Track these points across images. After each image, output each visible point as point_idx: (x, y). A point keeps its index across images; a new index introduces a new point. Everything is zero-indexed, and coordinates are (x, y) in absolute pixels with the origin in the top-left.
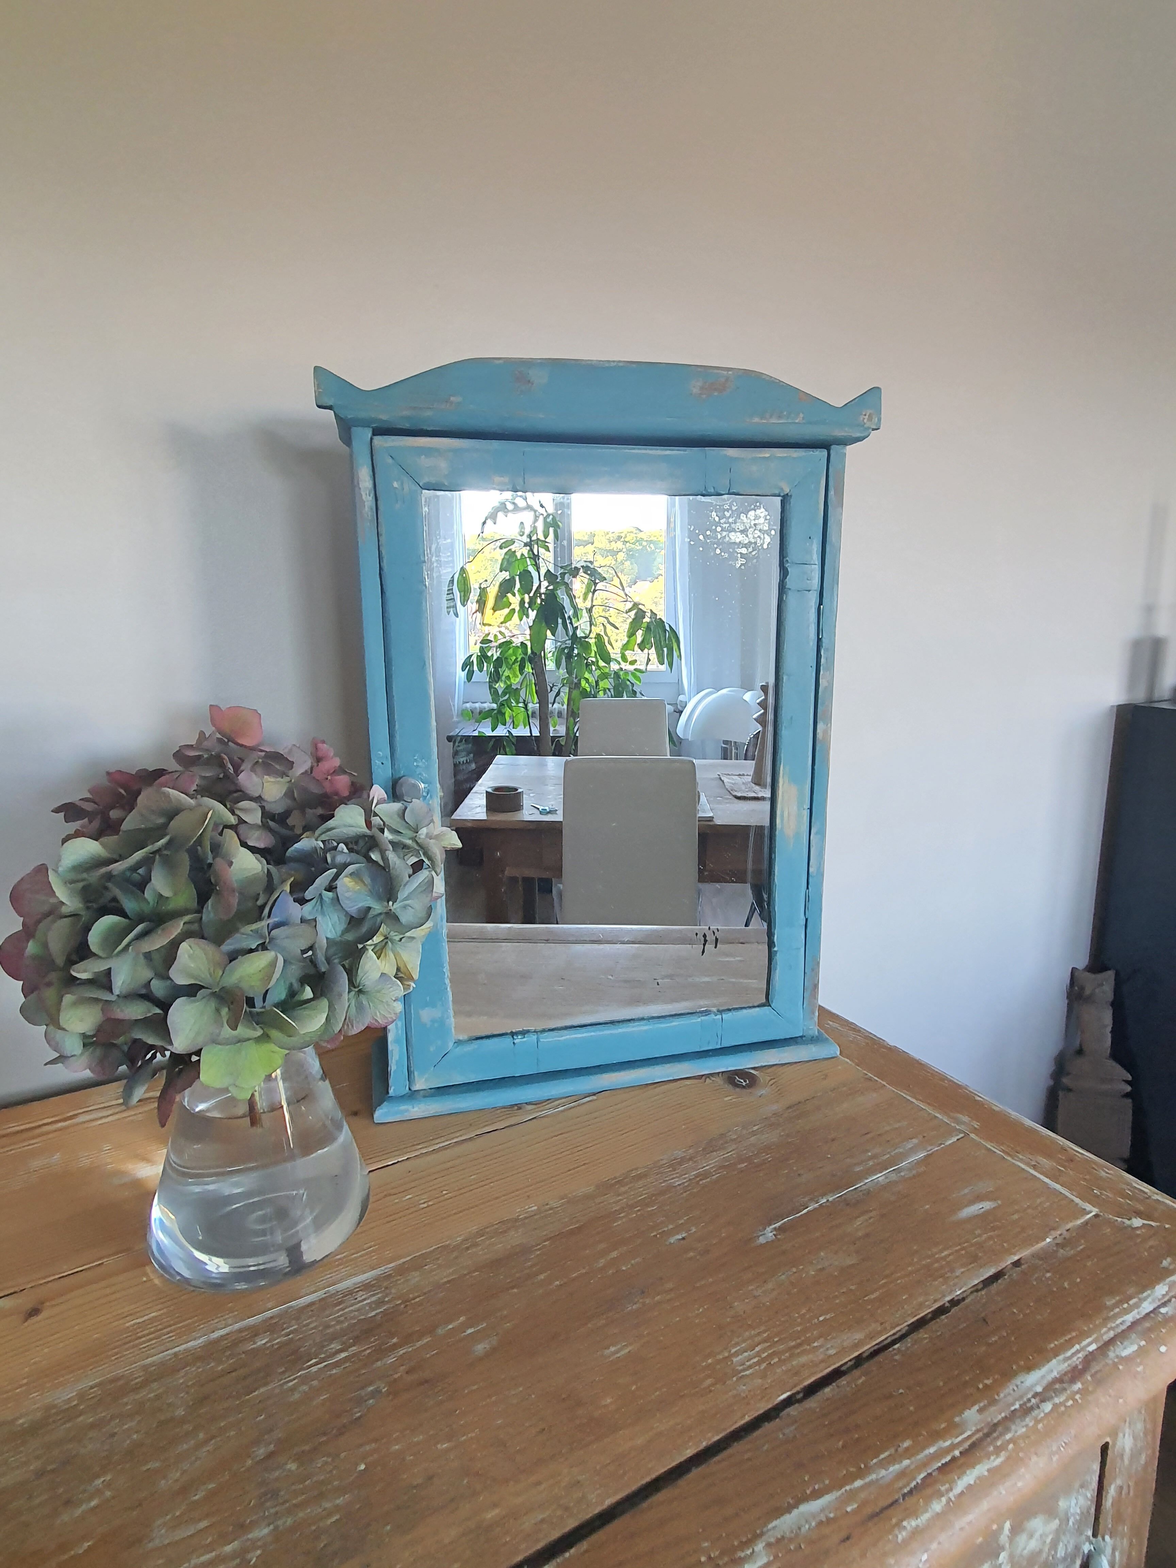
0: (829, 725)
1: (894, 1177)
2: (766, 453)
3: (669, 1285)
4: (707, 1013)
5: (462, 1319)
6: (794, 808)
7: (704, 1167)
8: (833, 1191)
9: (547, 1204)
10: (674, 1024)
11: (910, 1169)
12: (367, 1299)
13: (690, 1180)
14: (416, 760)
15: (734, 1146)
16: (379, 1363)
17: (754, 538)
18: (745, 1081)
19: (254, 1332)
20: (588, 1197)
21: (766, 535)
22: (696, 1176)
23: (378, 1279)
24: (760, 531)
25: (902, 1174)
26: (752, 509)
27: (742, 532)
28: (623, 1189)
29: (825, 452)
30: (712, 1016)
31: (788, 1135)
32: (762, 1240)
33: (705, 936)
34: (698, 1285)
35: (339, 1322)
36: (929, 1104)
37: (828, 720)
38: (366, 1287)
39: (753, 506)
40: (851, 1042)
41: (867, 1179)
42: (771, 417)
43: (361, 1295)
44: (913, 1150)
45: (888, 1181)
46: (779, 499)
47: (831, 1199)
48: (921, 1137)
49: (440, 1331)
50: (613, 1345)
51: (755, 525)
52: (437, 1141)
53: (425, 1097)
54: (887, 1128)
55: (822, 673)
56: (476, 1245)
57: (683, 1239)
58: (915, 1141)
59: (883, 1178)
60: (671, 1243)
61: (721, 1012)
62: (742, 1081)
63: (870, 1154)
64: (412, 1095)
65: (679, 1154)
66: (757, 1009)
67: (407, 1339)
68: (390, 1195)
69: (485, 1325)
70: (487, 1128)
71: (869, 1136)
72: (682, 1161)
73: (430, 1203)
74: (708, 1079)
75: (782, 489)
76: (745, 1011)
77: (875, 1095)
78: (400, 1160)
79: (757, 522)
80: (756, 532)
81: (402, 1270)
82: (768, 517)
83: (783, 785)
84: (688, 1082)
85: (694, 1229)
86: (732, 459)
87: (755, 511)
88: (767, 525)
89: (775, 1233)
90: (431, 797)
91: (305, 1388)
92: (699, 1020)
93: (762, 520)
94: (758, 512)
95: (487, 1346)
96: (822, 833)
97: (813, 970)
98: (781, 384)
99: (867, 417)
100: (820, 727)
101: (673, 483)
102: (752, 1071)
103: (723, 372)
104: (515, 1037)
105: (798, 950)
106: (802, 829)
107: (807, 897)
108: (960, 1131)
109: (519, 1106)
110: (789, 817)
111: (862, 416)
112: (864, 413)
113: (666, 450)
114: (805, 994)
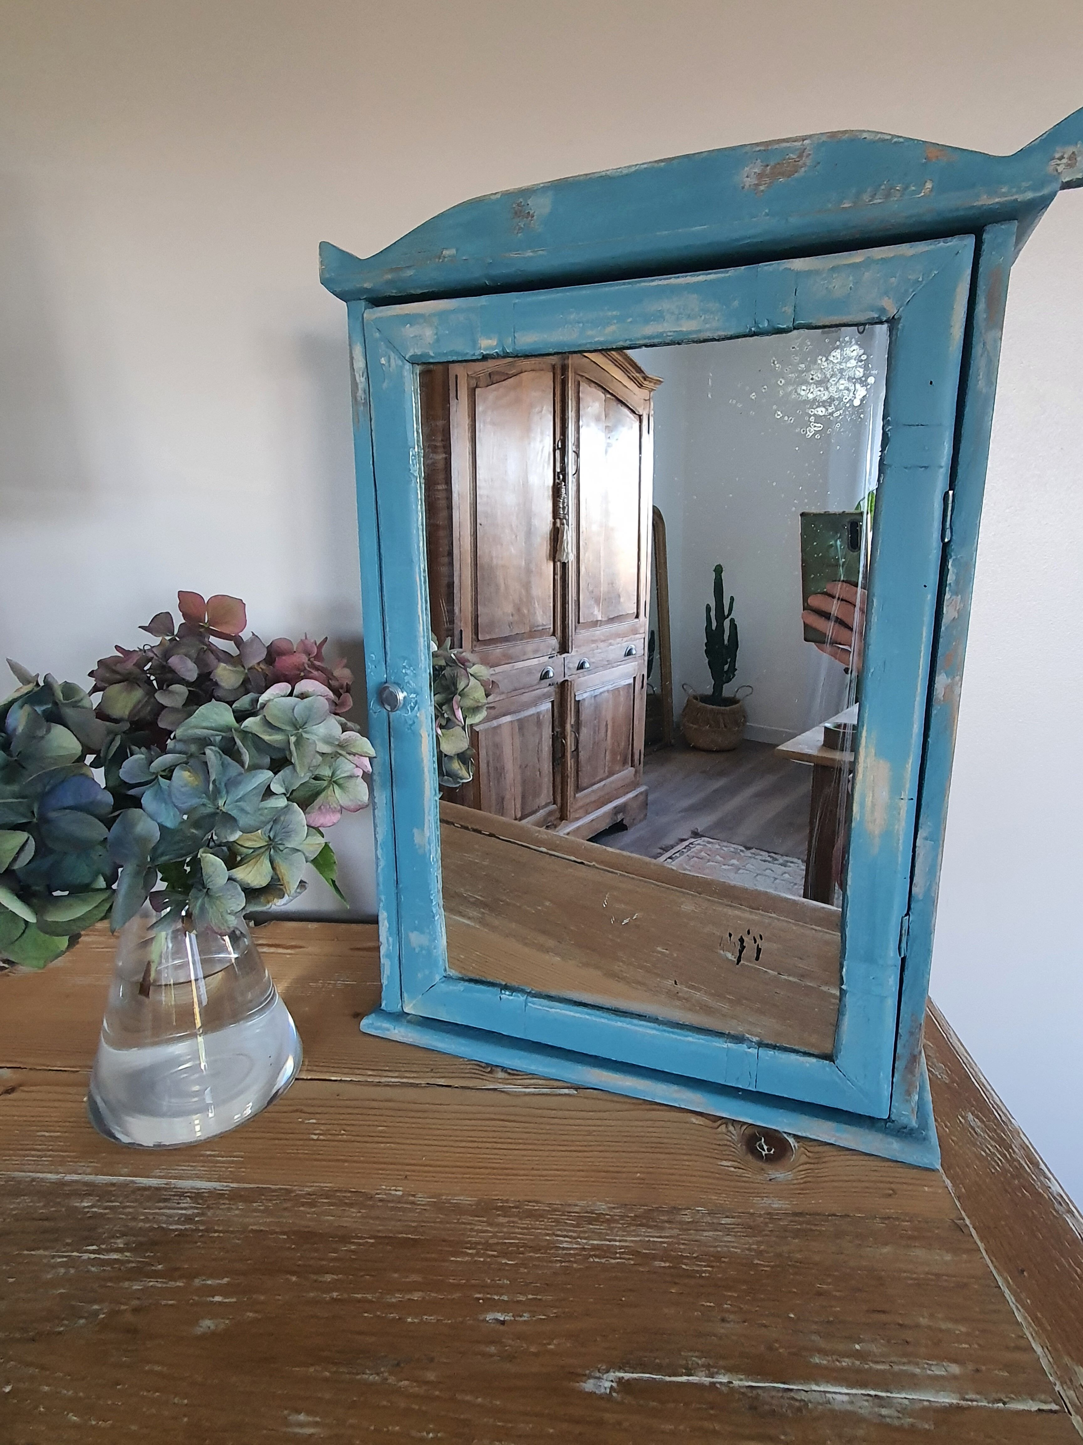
0: (958, 678)
1: (865, 1408)
2: (858, 257)
3: (431, 1376)
4: (738, 1039)
5: (226, 1280)
6: (883, 794)
7: (615, 1241)
8: (751, 1373)
9: (414, 1196)
10: (690, 1039)
11: (903, 1411)
12: (187, 1208)
13: (584, 1249)
14: (404, 667)
15: (676, 1232)
16: (126, 1284)
17: (838, 390)
18: (769, 1150)
19: (90, 1190)
20: (458, 1209)
21: (858, 386)
22: (594, 1248)
23: (212, 1193)
24: (850, 379)
25: (884, 1411)
26: (837, 348)
27: (819, 383)
28: (501, 1220)
29: (970, 241)
30: (744, 1047)
31: (760, 1253)
32: (589, 1386)
33: (742, 940)
34: (459, 1397)
35: (146, 1220)
36: (1035, 1319)
37: (957, 670)
38: (197, 1196)
39: (838, 343)
40: (979, 1157)
41: (817, 1384)
43: (186, 1203)
44: (937, 1383)
45: (849, 1407)
46: (885, 326)
47: (736, 1383)
48: (971, 1367)
49: (197, 1282)
50: (308, 1413)
51: (841, 371)
52: (390, 1074)
53: (409, 1022)
54: (923, 1321)
55: (947, 596)
56: (312, 1205)
57: (503, 1323)
58: (955, 1369)
59: (846, 1398)
60: (484, 1320)
61: (760, 1045)
62: (765, 1147)
63: (857, 1347)
64: (400, 1016)
65: (602, 1207)
66: (813, 1060)
67: (169, 1274)
68: (301, 1111)
69: (234, 1300)
70: (443, 1080)
71: (883, 1317)
72: (598, 1218)
73: (321, 1137)
74: (724, 1126)
75: (883, 310)
76: (793, 1057)
77: (948, 1257)
78: (343, 1079)
79: (843, 366)
80: (842, 381)
81: (235, 1196)
82: (864, 357)
83: (866, 757)
84: (694, 1119)
85: (526, 1316)
86: (798, 274)
87: (842, 350)
88: (862, 370)
89: (614, 1385)
90: (419, 709)
91: (62, 1270)
92: (725, 1046)
93: (853, 363)
94: (848, 351)
95: (212, 1327)
96: (937, 839)
97: (912, 1033)
98: (895, 140)
99: (1064, 161)
100: (941, 680)
101: (706, 321)
102: (791, 1140)
103: (796, 144)
104: (503, 992)
105: (882, 999)
106: (896, 827)
107: (905, 927)
108: (1058, 1399)
109: (492, 1068)
110: (873, 805)
111: (1053, 163)
112: (1057, 156)
113: (698, 275)
114: (897, 1063)
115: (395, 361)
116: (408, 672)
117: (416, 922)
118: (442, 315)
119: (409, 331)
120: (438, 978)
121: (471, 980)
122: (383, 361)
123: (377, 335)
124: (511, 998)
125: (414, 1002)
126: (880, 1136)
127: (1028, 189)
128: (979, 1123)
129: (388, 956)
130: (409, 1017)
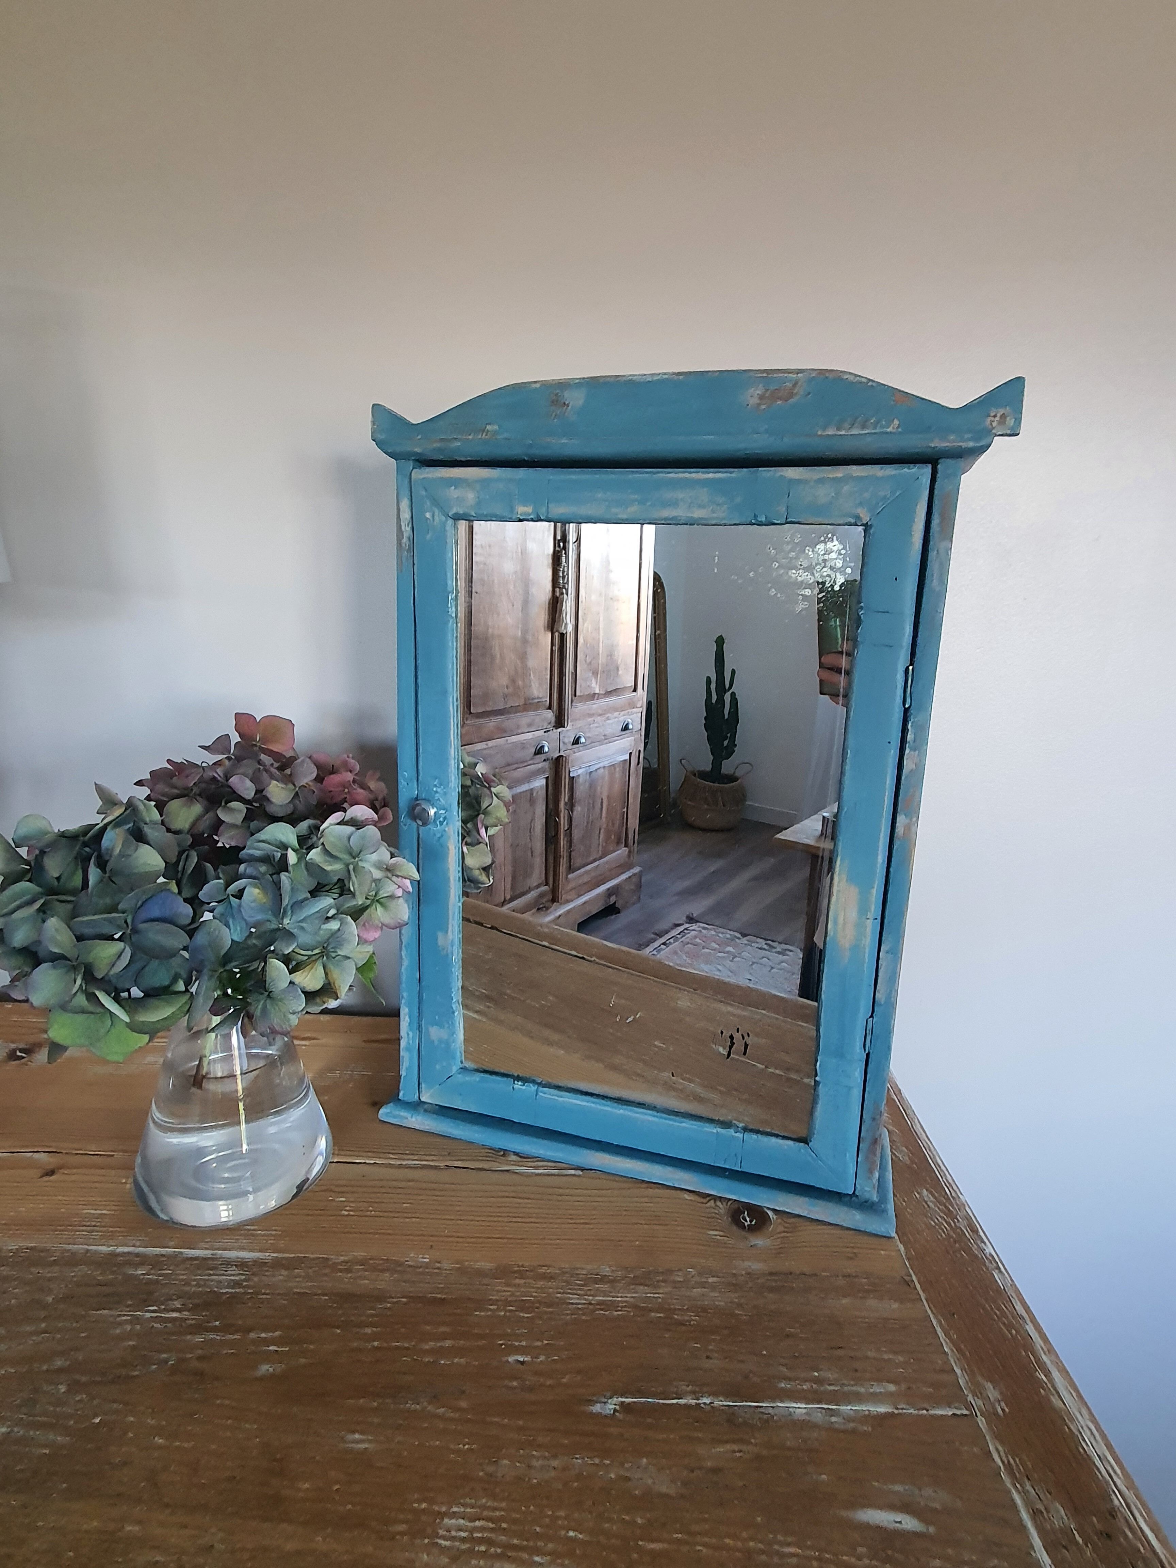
0: (914, 819)
1: (818, 1418)
2: (839, 472)
3: (464, 1404)
4: (726, 1125)
5: (277, 1333)
6: (853, 914)
7: (618, 1297)
8: (728, 1396)
9: (439, 1262)
10: (684, 1125)
11: (848, 1419)
12: (234, 1275)
13: (590, 1304)
14: (435, 786)
15: (669, 1289)
16: (189, 1337)
17: (822, 576)
18: (751, 1221)
19: (142, 1260)
20: (481, 1273)
21: (838, 574)
22: (600, 1303)
23: (256, 1262)
24: (831, 568)
25: (833, 1419)
26: (822, 542)
27: (806, 569)
28: (517, 1281)
29: (928, 470)
30: (731, 1131)
31: (740, 1306)
32: (597, 1408)
33: (732, 1037)
34: (488, 1419)
35: (198, 1285)
36: (959, 1350)
37: (914, 813)
38: (242, 1264)
39: (822, 538)
40: (929, 1227)
41: (782, 1401)
42: (852, 426)
43: (233, 1270)
44: (875, 1398)
45: (807, 1418)
46: (861, 529)
47: (717, 1403)
48: (903, 1386)
49: (252, 1335)
50: (361, 1433)
51: (825, 561)
52: (411, 1157)
53: (426, 1111)
54: (870, 1354)
55: (907, 751)
56: (349, 1271)
57: (522, 1363)
58: (892, 1388)
59: (804, 1411)
60: (507, 1361)
61: (745, 1130)
62: (748, 1219)
63: (816, 1374)
64: (417, 1106)
65: (606, 1270)
66: (790, 1143)
67: (225, 1329)
68: (331, 1191)
69: (287, 1349)
70: (459, 1162)
71: (838, 1352)
72: (603, 1279)
73: (351, 1213)
74: (712, 1202)
75: (858, 517)
76: (774, 1140)
77: (895, 1306)
78: (367, 1162)
79: (826, 557)
80: (825, 569)
81: (277, 1264)
82: (843, 552)
83: (839, 882)
84: (687, 1196)
85: (542, 1358)
86: (791, 481)
87: (826, 543)
88: (841, 562)
89: (617, 1407)
90: (447, 823)
91: (128, 1327)
92: (715, 1131)
93: (833, 555)
94: (830, 545)
95: (271, 1370)
96: (896, 953)
97: (874, 1119)
98: (870, 383)
99: (997, 419)
100: (901, 820)
101: (713, 512)
102: (770, 1213)
103: (791, 375)
104: (516, 1082)
105: (850, 1088)
106: (863, 942)
107: (870, 1027)
108: (969, 1406)
109: (505, 1153)
110: (845, 924)
111: (990, 418)
112: (992, 414)
113: (709, 473)
114: (861, 1145)
115: (439, 518)
116: (439, 790)
117: (437, 1017)
118: (485, 482)
119: (454, 493)
120: (455, 1069)
121: (485, 1072)
122: (428, 515)
123: (424, 493)
124: (524, 1087)
125: (432, 1091)
126: (845, 1209)
127: (969, 440)
128: (932, 1198)
129: (408, 1049)
130: (426, 1106)
